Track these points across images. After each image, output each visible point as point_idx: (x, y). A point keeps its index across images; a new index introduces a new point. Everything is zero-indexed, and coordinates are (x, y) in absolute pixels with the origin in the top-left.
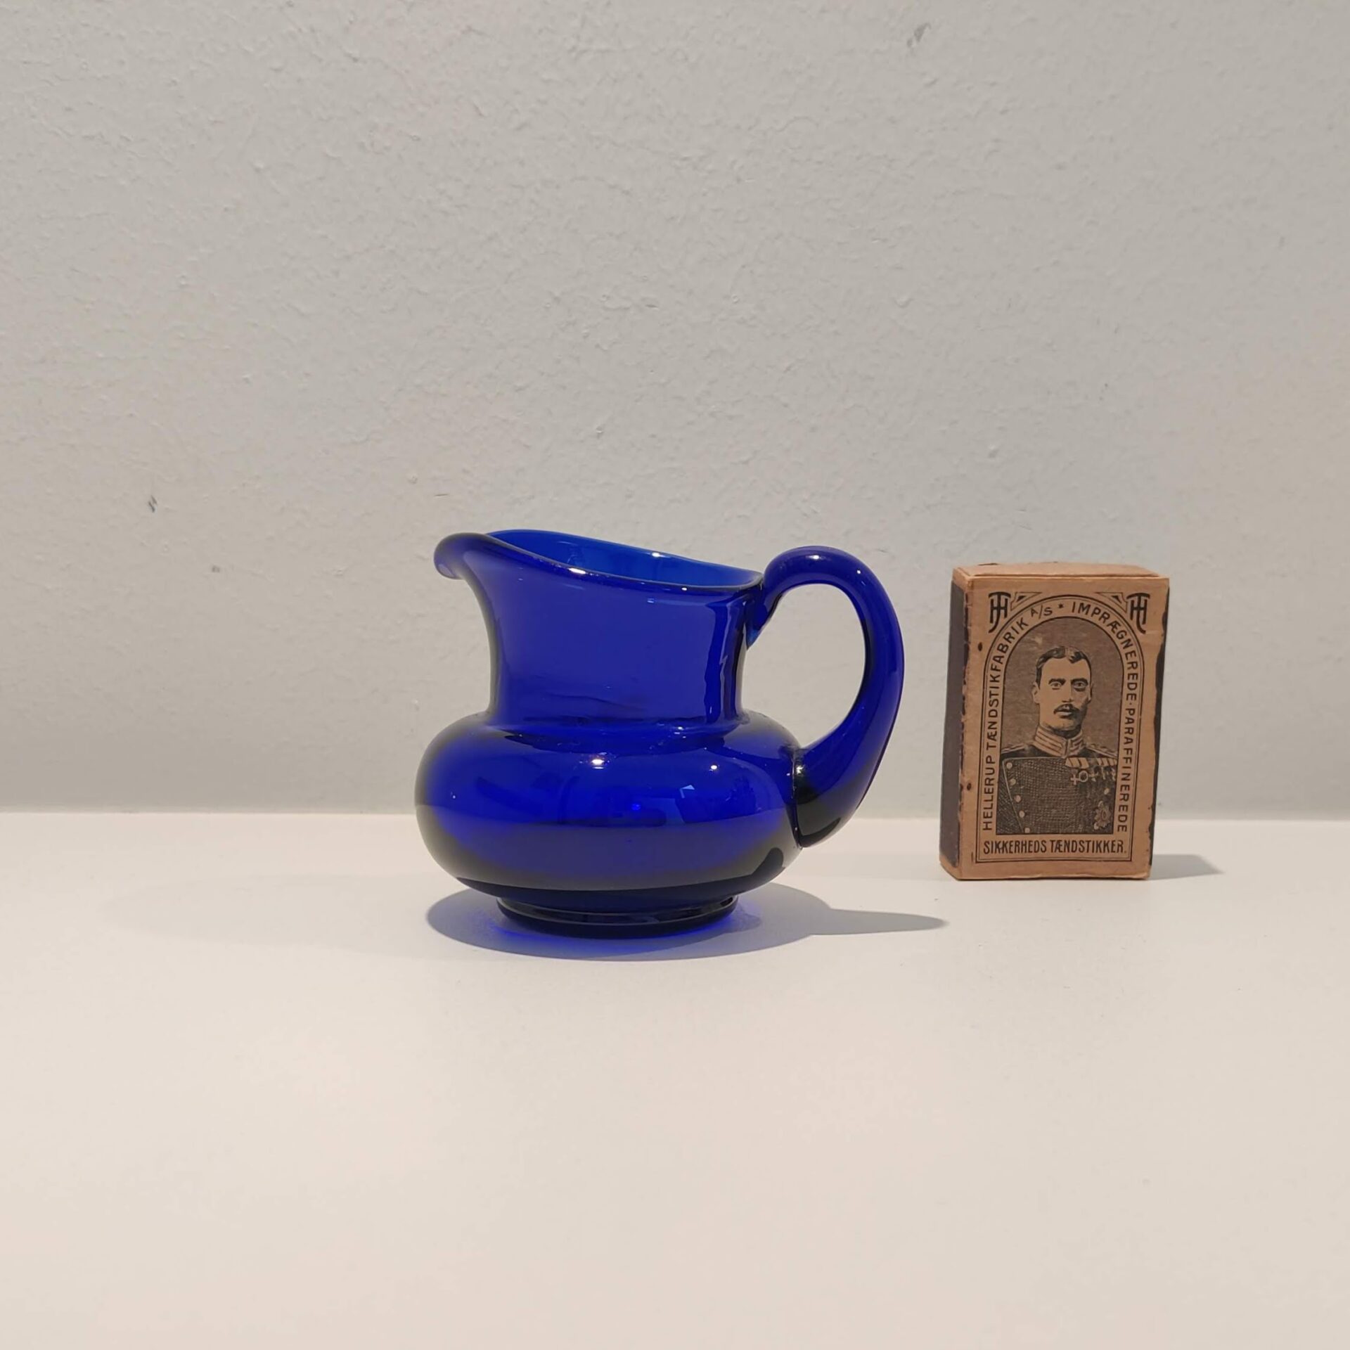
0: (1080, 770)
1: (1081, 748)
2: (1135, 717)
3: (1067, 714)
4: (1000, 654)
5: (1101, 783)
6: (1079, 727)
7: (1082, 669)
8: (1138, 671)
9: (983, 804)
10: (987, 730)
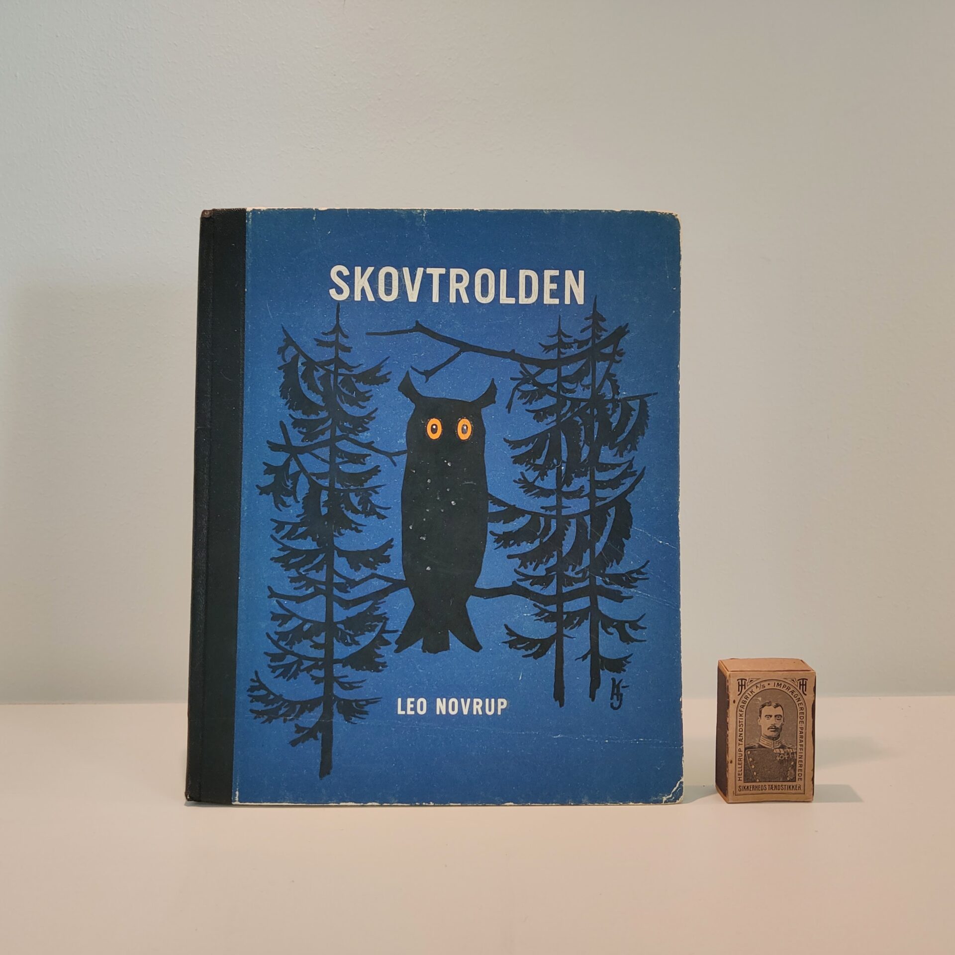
0: (780, 754)
1: (780, 745)
2: (804, 731)
3: (773, 730)
4: (743, 704)
5: (789, 760)
6: (779, 735)
7: (779, 711)
8: (804, 711)
9: (738, 769)
10: (738, 737)
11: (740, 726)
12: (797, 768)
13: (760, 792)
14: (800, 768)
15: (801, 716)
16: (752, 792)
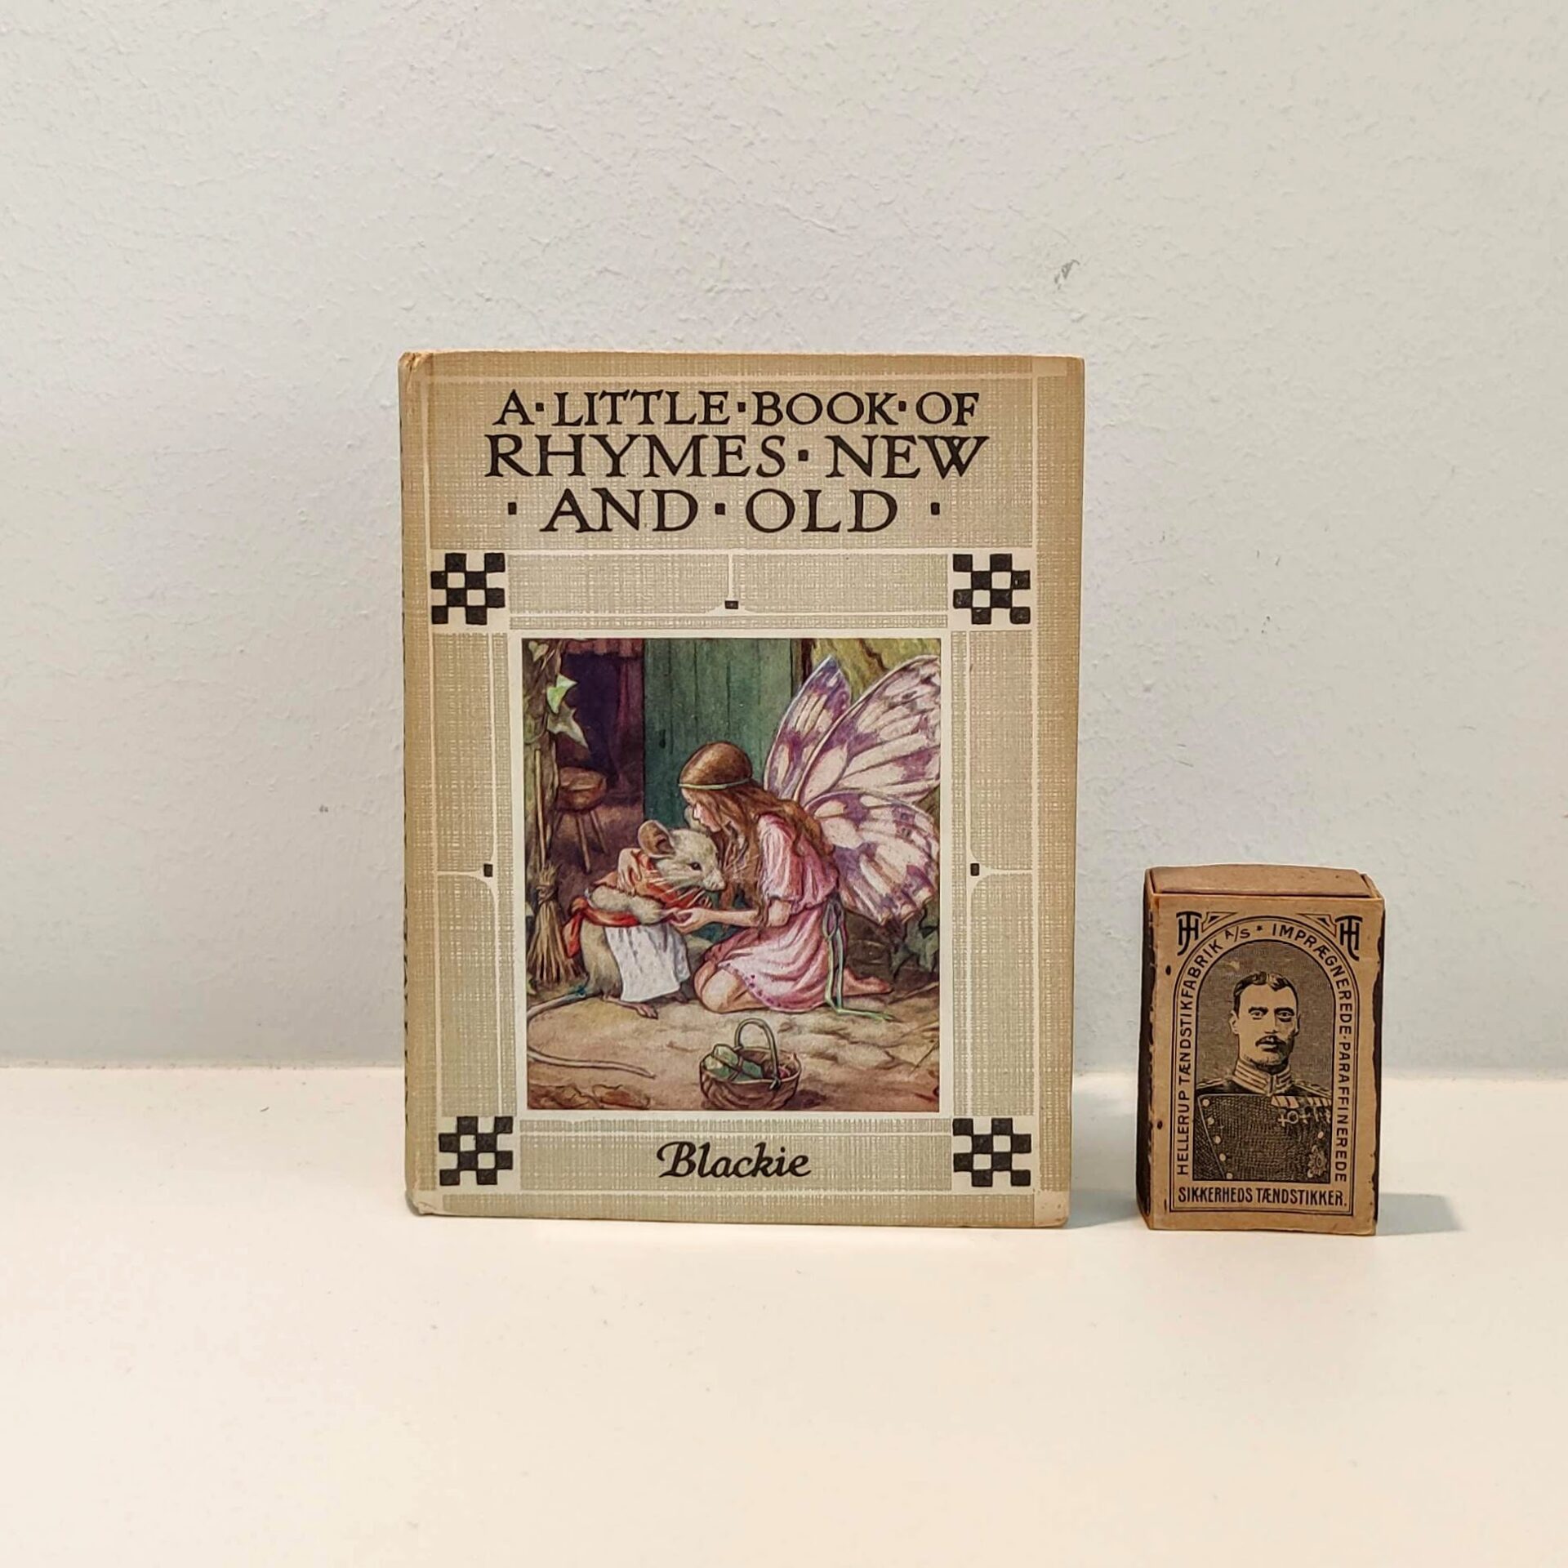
0: (1288, 1110)
1: (1288, 1086)
2: (1351, 1053)
3: (1270, 1046)
4: (1191, 978)
5: (1313, 1125)
6: (1285, 1062)
7: (1286, 998)
8: (1352, 1001)
9: (1177, 1145)
10: (1179, 1063)
11: (1183, 1035)
12: (1334, 1149)
13: (1236, 1205)
14: (1341, 1149)
15: (1344, 1012)
16: (1212, 1205)
